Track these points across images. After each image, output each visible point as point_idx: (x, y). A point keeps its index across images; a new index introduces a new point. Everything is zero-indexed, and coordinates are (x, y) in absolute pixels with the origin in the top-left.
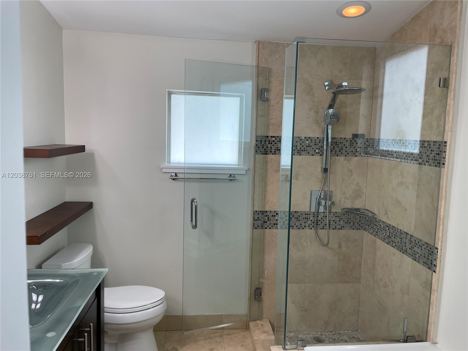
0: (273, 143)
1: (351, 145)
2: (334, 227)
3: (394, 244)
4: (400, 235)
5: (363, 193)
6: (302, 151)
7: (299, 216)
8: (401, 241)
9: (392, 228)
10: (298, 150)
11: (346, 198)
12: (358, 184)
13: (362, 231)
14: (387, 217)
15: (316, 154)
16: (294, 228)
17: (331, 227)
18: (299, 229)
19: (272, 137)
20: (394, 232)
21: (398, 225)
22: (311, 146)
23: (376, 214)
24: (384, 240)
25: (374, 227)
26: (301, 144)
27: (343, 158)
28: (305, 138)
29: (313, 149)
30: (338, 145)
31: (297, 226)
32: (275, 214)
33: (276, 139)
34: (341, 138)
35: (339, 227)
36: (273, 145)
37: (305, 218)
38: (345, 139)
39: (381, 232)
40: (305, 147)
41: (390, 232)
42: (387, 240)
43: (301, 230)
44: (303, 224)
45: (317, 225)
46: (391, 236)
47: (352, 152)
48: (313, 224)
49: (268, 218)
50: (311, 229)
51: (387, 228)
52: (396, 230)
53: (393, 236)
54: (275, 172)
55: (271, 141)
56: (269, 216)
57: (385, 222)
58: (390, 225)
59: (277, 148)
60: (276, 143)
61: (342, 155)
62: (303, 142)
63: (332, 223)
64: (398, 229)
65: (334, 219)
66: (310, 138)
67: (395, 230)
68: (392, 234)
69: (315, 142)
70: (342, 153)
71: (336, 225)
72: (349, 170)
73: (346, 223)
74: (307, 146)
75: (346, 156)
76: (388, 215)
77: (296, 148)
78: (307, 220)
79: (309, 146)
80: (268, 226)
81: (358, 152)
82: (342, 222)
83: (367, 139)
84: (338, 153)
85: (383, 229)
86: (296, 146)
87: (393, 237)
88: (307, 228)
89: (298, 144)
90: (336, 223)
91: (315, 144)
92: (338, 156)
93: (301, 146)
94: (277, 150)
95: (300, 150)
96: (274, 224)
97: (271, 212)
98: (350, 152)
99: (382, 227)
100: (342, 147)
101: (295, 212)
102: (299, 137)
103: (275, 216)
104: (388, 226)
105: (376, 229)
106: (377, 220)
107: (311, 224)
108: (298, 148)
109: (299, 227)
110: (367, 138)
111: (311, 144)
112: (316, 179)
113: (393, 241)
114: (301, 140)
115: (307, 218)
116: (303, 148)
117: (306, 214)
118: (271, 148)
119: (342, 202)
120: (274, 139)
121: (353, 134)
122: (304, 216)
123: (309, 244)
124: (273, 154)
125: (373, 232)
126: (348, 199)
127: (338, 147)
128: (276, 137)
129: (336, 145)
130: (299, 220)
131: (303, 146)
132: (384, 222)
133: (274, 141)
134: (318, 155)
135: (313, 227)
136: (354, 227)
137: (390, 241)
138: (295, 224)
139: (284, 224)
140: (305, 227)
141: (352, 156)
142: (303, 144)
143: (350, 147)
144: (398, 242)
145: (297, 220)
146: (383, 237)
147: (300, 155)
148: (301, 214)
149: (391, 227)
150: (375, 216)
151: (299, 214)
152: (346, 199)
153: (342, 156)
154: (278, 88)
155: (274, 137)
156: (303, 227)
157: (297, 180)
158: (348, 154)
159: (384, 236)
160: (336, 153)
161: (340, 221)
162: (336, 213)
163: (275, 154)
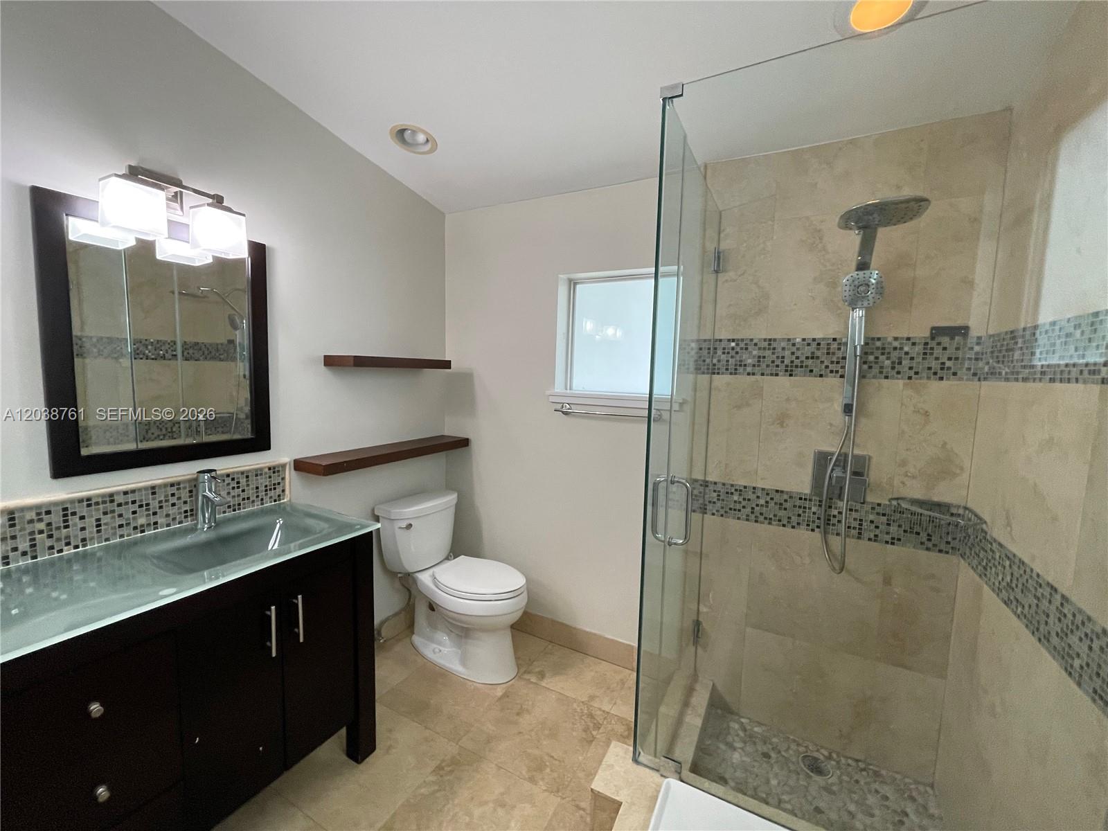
0: (733, 353)
1: (925, 354)
2: (872, 536)
3: (1020, 609)
4: (1036, 589)
5: (962, 469)
6: (797, 366)
7: (786, 501)
8: (1037, 605)
9: (1019, 567)
10: (787, 366)
11: (907, 476)
12: (945, 444)
13: (954, 559)
14: (1010, 533)
15: (829, 374)
16: (773, 523)
17: (866, 535)
18: (784, 526)
19: (729, 340)
20: (1021, 575)
21: (1033, 558)
22: (818, 358)
23: (985, 522)
24: (998, 591)
25: (981, 556)
26: (793, 353)
27: (901, 383)
28: (804, 340)
29: (822, 362)
30: (889, 353)
31: (780, 521)
32: (733, 491)
33: (737, 345)
34: (896, 339)
35: (888, 538)
36: (732, 357)
37: (800, 507)
38: (908, 339)
39: (994, 569)
40: (804, 359)
41: (1012, 574)
42: (1004, 594)
43: (788, 530)
44: (794, 519)
45: (829, 524)
46: (1014, 585)
47: (930, 368)
48: (817, 521)
49: (719, 496)
50: (813, 530)
51: (1007, 563)
52: (1028, 570)
53: (1020, 586)
54: (735, 409)
55: (728, 348)
56: (719, 492)
57: (1005, 547)
58: (1014, 555)
59: (741, 361)
60: (737, 353)
61: (899, 376)
62: (798, 349)
63: (867, 525)
64: (1032, 570)
65: (871, 517)
66: (814, 340)
67: (1025, 571)
68: (1017, 579)
69: (828, 349)
70: (898, 373)
71: (877, 532)
72: (919, 411)
73: (905, 531)
74: (807, 358)
75: (910, 378)
76: (1011, 527)
77: (783, 362)
78: (804, 512)
79: (812, 358)
80: (718, 511)
81: (949, 368)
82: (894, 529)
83: (979, 338)
84: (887, 372)
85: (999, 563)
86: (783, 357)
87: (1018, 591)
88: (804, 527)
89: (787, 353)
90: (877, 527)
91: (828, 354)
92: (886, 377)
93: (794, 357)
94: (740, 365)
95: (792, 366)
96: (731, 509)
97: (724, 484)
98: (923, 369)
99: (997, 557)
100: (900, 358)
101: (777, 491)
102: (789, 340)
103: (732, 493)
104: (1011, 557)
105: (985, 561)
106: (988, 537)
107: (814, 522)
108: (787, 361)
109: (785, 522)
110: (979, 335)
111: (818, 353)
112: (829, 427)
113: (1017, 601)
114: (794, 345)
115: (805, 508)
116: (797, 362)
117: (801, 499)
118: (728, 361)
119: (896, 482)
120: (733, 344)
121: (933, 328)
122: (798, 503)
123: (807, 561)
124: (731, 374)
125: (977, 566)
126: (914, 477)
127: (888, 358)
128: (738, 340)
129: (883, 354)
130: (785, 509)
131: (797, 358)
132: (1000, 545)
133: (733, 349)
134: (835, 377)
135: (818, 527)
136: (930, 545)
137: (1012, 598)
138: (775, 516)
139: (752, 513)
140: (798, 524)
141: (929, 378)
142: (799, 354)
143: (923, 359)
144: (1030, 606)
145: (780, 509)
146: (997, 584)
147: (791, 375)
148: (791, 497)
149: (1017, 561)
150: (984, 526)
151: (786, 497)
152: (907, 478)
153: (899, 379)
154: (745, 245)
155: (733, 341)
156: (795, 524)
157: (782, 426)
158: (917, 373)
159: (1000, 582)
160: (881, 373)
161: (889, 525)
162: (879, 505)
163: (736, 374)
